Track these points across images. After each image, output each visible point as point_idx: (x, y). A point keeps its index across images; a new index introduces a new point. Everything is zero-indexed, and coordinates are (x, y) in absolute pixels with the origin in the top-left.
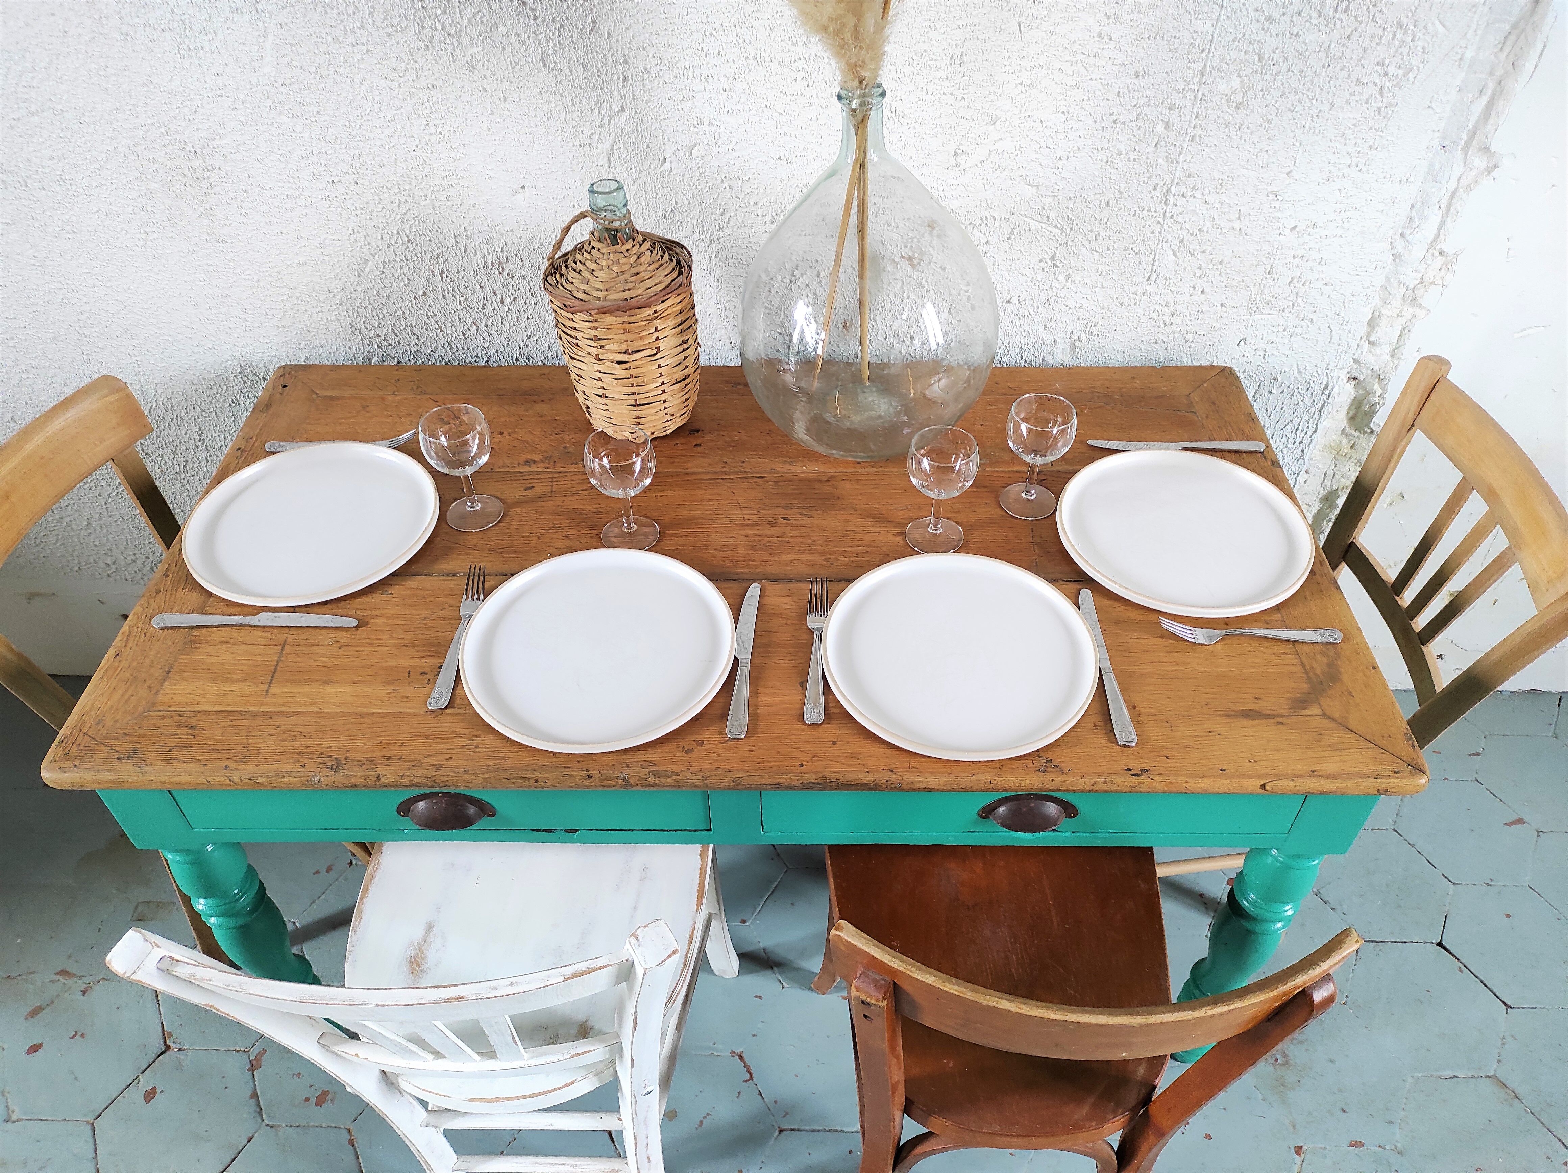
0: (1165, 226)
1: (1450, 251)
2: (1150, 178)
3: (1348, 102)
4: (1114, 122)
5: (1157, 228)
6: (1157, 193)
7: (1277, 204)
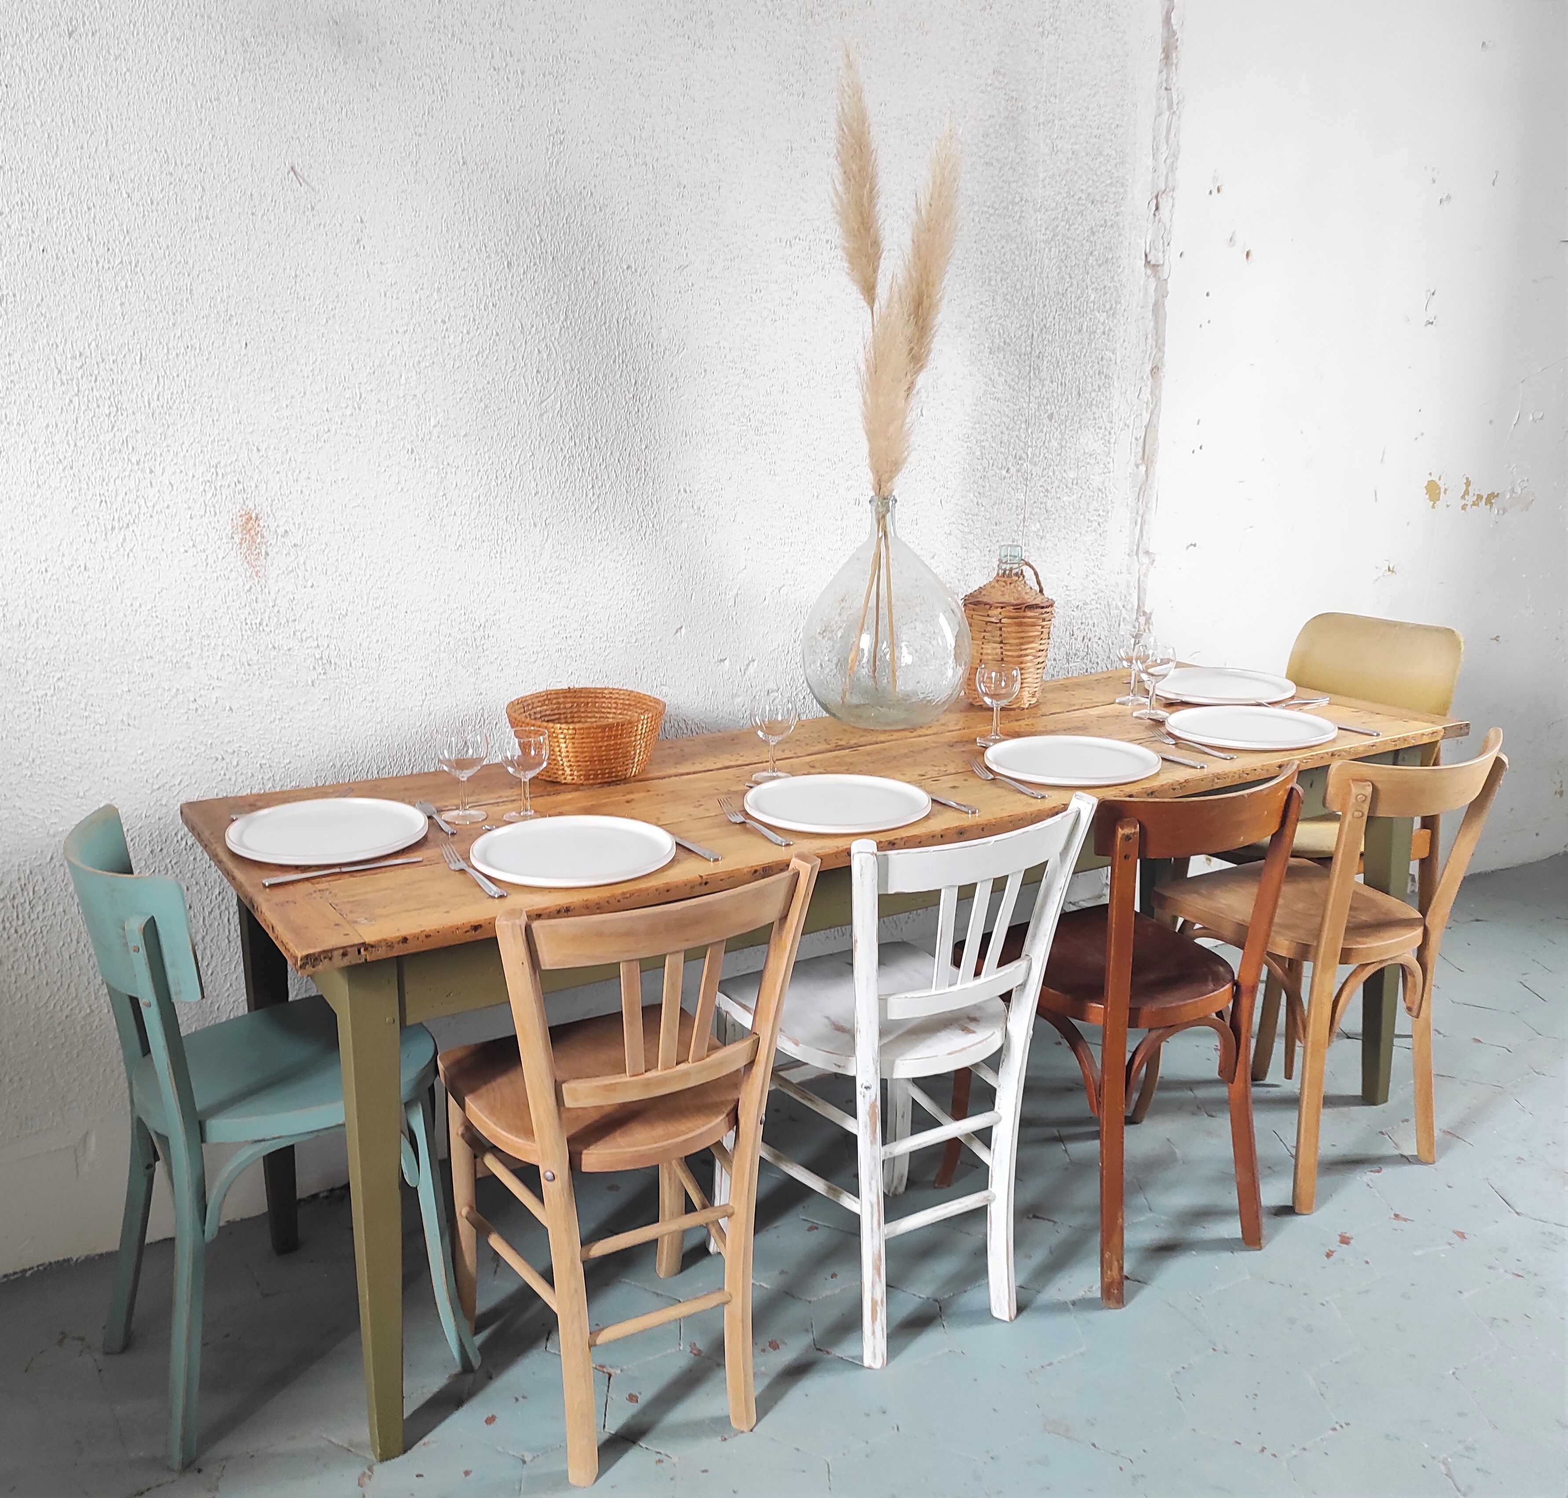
1: (1148, 611)
3: (1087, 532)
4: (990, 551)
7: (1068, 592)
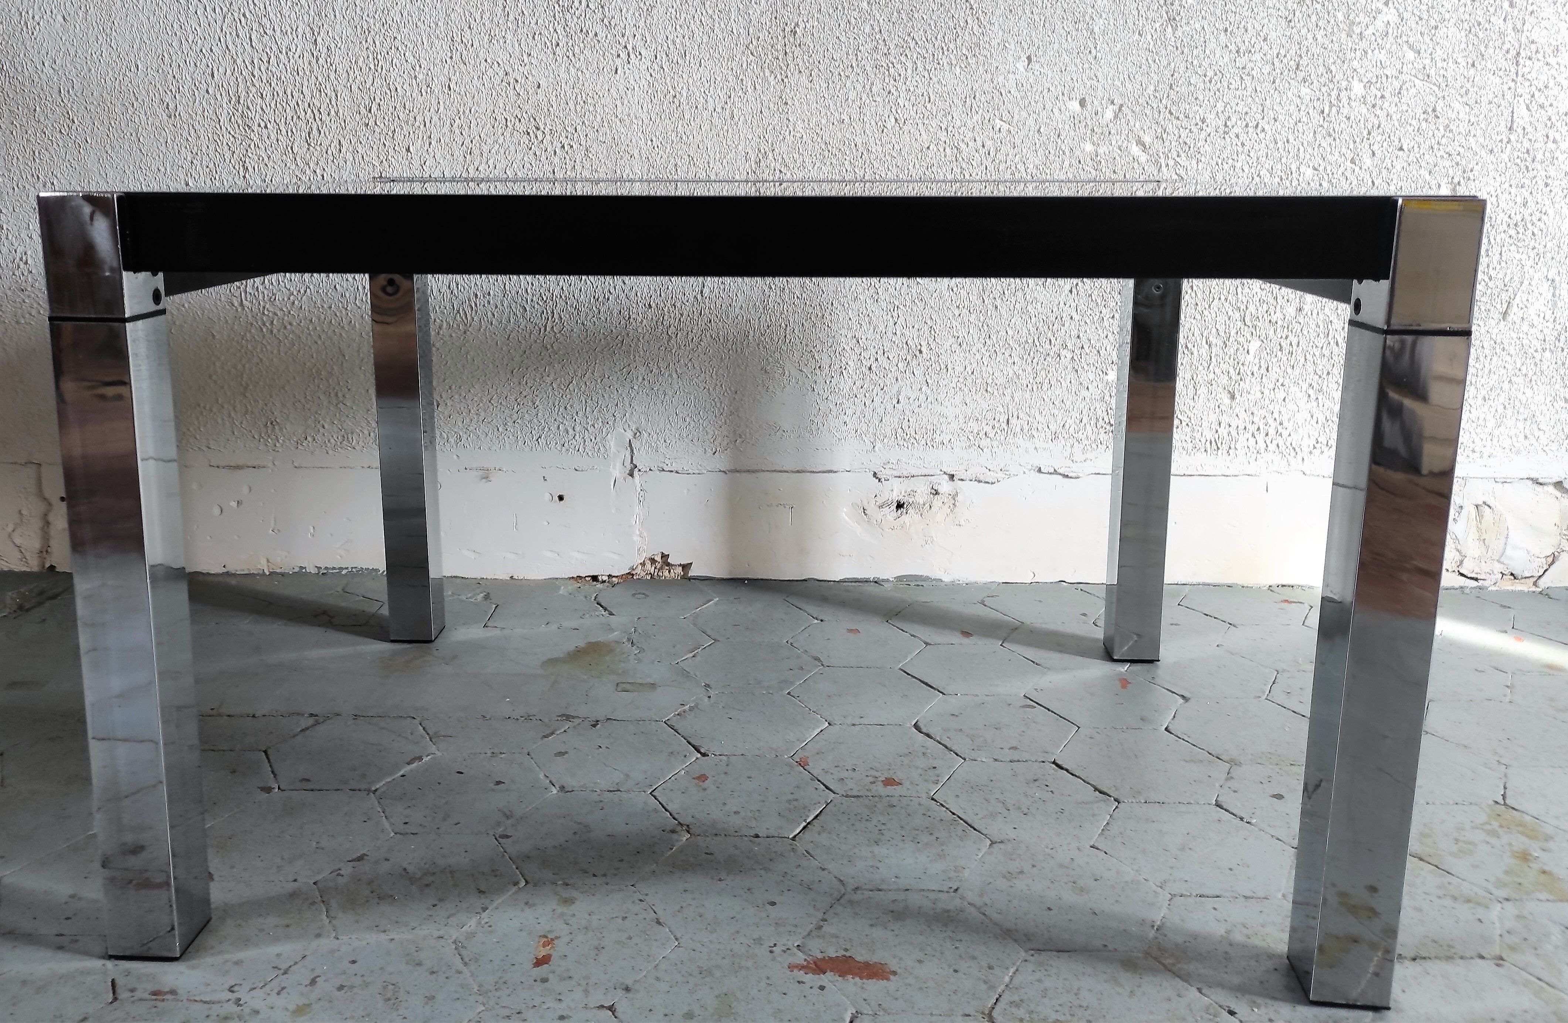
0: (1519, 84)
2: (1503, 43)
5: (1512, 85)
6: (1509, 56)
